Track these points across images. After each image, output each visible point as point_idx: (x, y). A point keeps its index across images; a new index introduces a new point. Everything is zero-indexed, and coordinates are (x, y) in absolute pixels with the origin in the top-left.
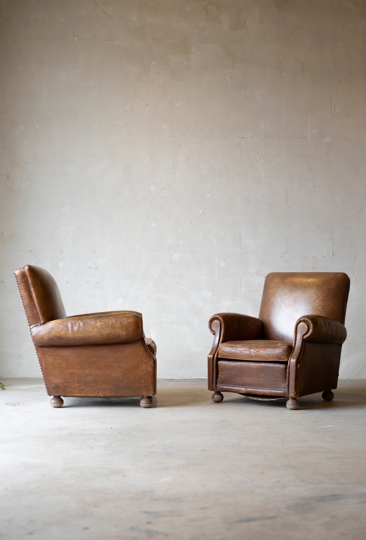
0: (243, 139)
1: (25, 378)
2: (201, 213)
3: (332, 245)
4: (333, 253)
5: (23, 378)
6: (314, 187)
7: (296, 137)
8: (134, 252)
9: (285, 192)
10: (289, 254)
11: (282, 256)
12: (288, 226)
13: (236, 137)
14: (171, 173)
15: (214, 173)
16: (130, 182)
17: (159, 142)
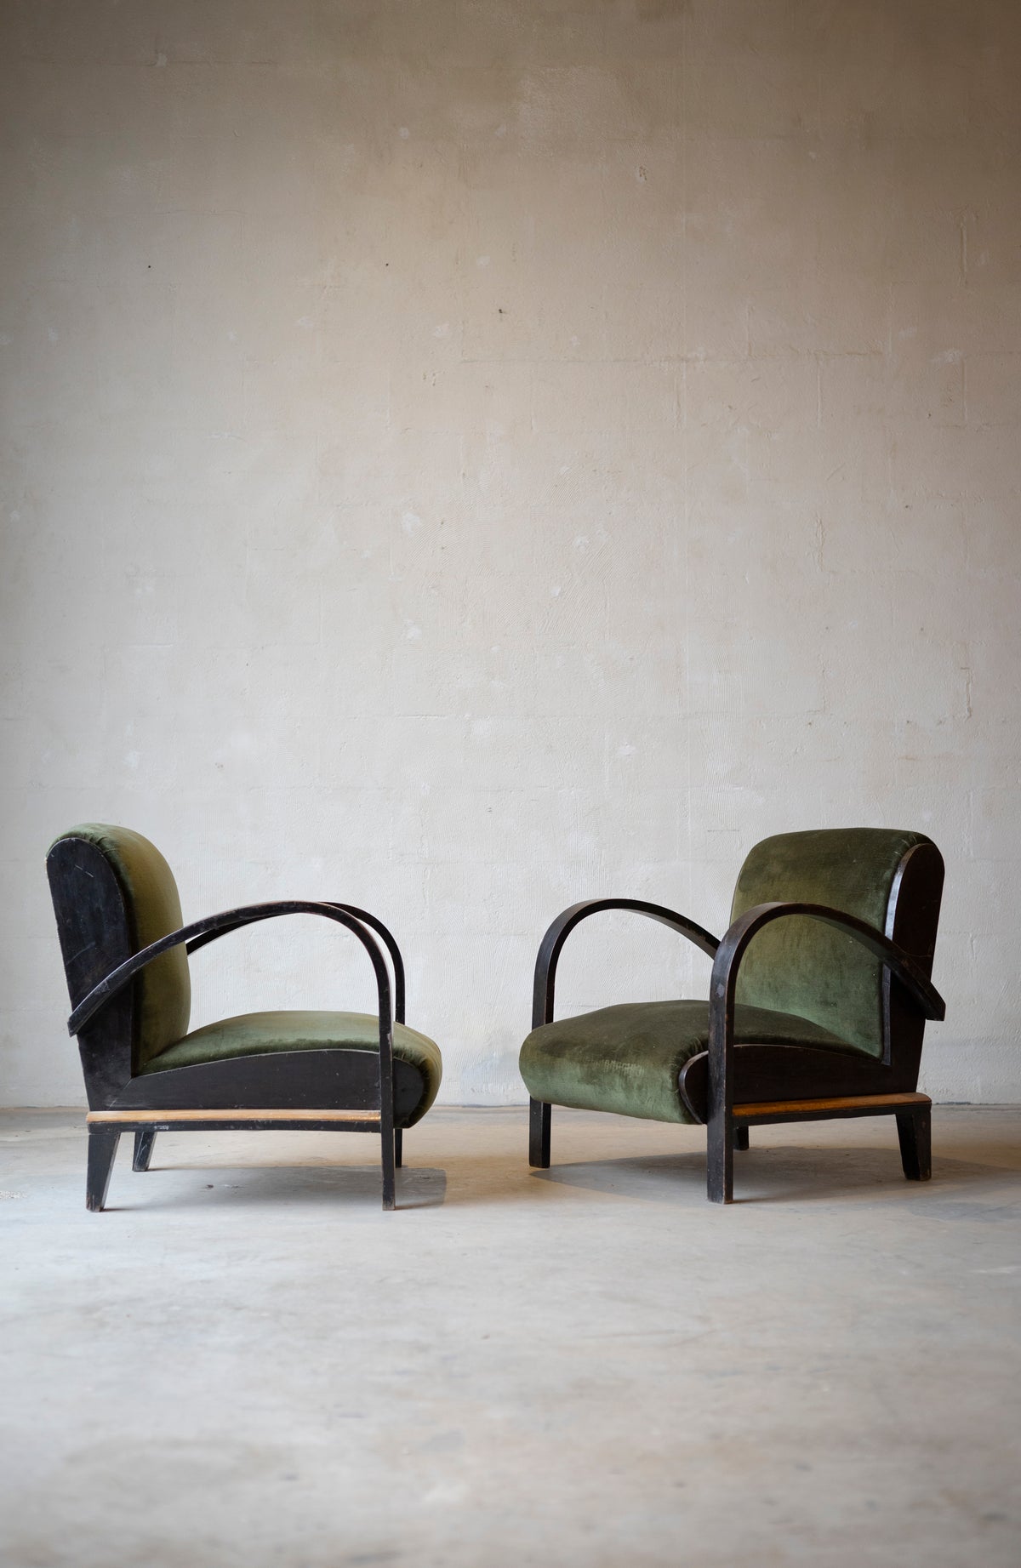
0: (685, 364)
2: (558, 594)
3: (968, 684)
4: (970, 710)
6: (907, 507)
7: (848, 354)
8: (355, 718)
9: (816, 524)
10: (832, 714)
11: (810, 724)
12: (827, 628)
13: (663, 359)
14: (464, 474)
15: (595, 471)
16: (338, 506)
17: (425, 378)
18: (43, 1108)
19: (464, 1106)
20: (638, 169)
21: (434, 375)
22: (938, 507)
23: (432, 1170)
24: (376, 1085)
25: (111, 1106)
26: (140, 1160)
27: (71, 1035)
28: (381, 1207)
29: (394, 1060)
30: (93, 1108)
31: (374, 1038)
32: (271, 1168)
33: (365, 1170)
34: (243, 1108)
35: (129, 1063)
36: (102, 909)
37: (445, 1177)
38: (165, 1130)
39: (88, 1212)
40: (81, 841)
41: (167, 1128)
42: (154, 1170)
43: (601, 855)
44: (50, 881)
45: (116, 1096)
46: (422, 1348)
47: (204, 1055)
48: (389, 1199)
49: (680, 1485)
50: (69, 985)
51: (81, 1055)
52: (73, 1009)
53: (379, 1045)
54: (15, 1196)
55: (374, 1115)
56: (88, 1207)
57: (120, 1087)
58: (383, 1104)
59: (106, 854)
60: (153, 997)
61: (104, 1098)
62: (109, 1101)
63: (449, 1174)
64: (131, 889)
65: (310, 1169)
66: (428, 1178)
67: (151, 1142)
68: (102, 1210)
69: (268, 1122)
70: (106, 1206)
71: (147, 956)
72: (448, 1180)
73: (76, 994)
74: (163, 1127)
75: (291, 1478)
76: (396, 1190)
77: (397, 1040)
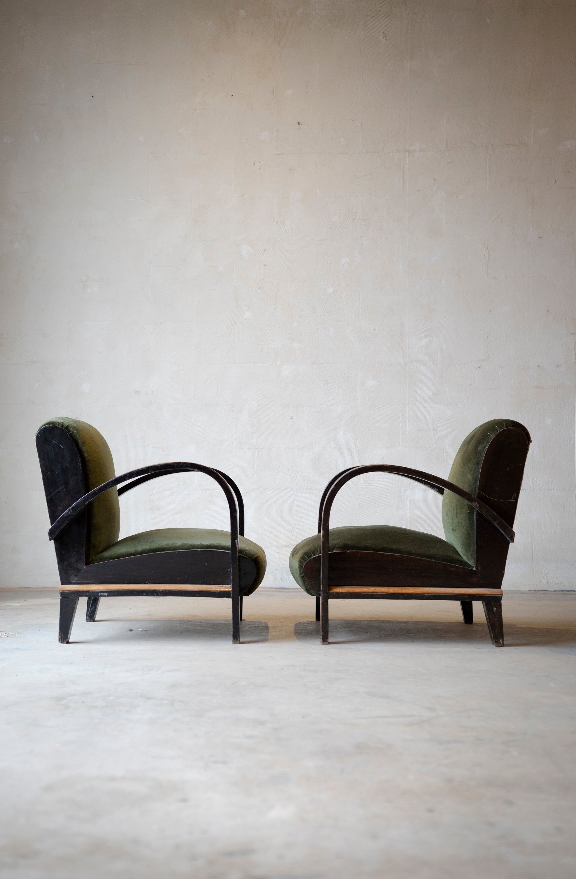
0: (407, 154)
1: (23, 588)
2: (331, 292)
5: (20, 588)
6: (540, 237)
7: (506, 145)
8: (214, 364)
9: (484, 249)
10: (492, 362)
11: (479, 367)
12: (490, 311)
13: (395, 151)
14: (277, 222)
15: (354, 219)
16: (204, 241)
17: (254, 165)
18: (34, 588)
19: (276, 589)
20: (381, 33)
21: (260, 162)
22: (559, 237)
23: (260, 622)
24: (229, 570)
25: (74, 581)
26: (90, 615)
27: (50, 540)
28: (231, 642)
29: (239, 556)
30: (63, 583)
31: (227, 543)
32: (166, 621)
33: (221, 622)
34: (151, 583)
35: (84, 557)
36: (68, 466)
37: (268, 626)
38: (105, 596)
39: (60, 644)
40: (56, 426)
41: (106, 594)
42: (98, 621)
43: (356, 444)
44: (38, 450)
45: (77, 576)
46: (261, 723)
47: (128, 552)
48: (236, 637)
49: (431, 811)
50: (49, 511)
51: (56, 552)
52: (51, 525)
53: (230, 547)
54: (17, 635)
55: (228, 588)
56: (59, 641)
57: (79, 570)
58: (233, 581)
59: (70, 435)
60: (99, 518)
61: (70, 578)
62: (72, 579)
63: (270, 625)
64: (86, 455)
65: (189, 621)
66: (258, 627)
67: (97, 605)
68: (68, 643)
69: (165, 591)
70: (70, 641)
71: (95, 494)
72: (270, 628)
73: (53, 516)
74: (104, 594)
75: (184, 800)
76: (240, 633)
77: (241, 544)
